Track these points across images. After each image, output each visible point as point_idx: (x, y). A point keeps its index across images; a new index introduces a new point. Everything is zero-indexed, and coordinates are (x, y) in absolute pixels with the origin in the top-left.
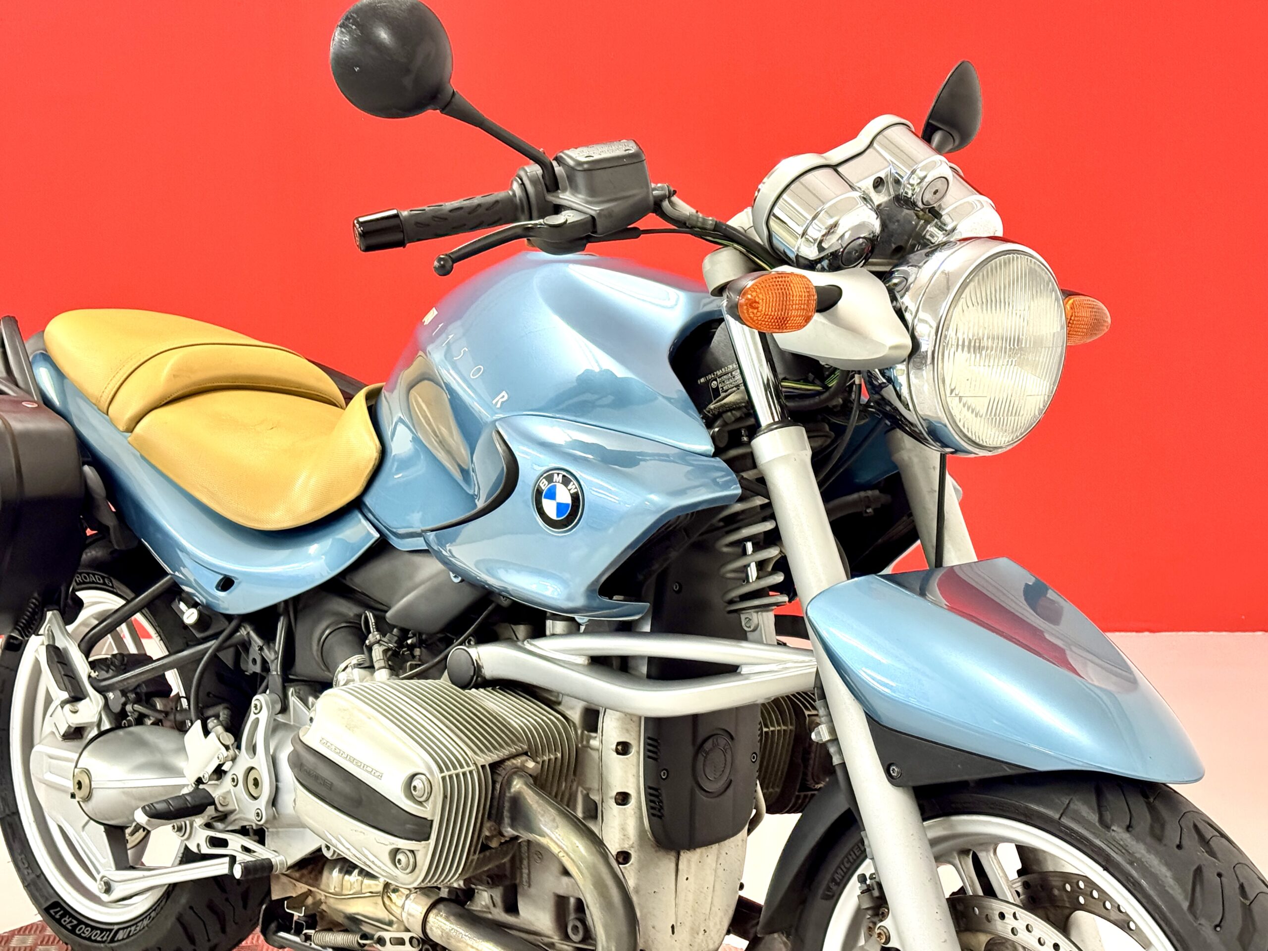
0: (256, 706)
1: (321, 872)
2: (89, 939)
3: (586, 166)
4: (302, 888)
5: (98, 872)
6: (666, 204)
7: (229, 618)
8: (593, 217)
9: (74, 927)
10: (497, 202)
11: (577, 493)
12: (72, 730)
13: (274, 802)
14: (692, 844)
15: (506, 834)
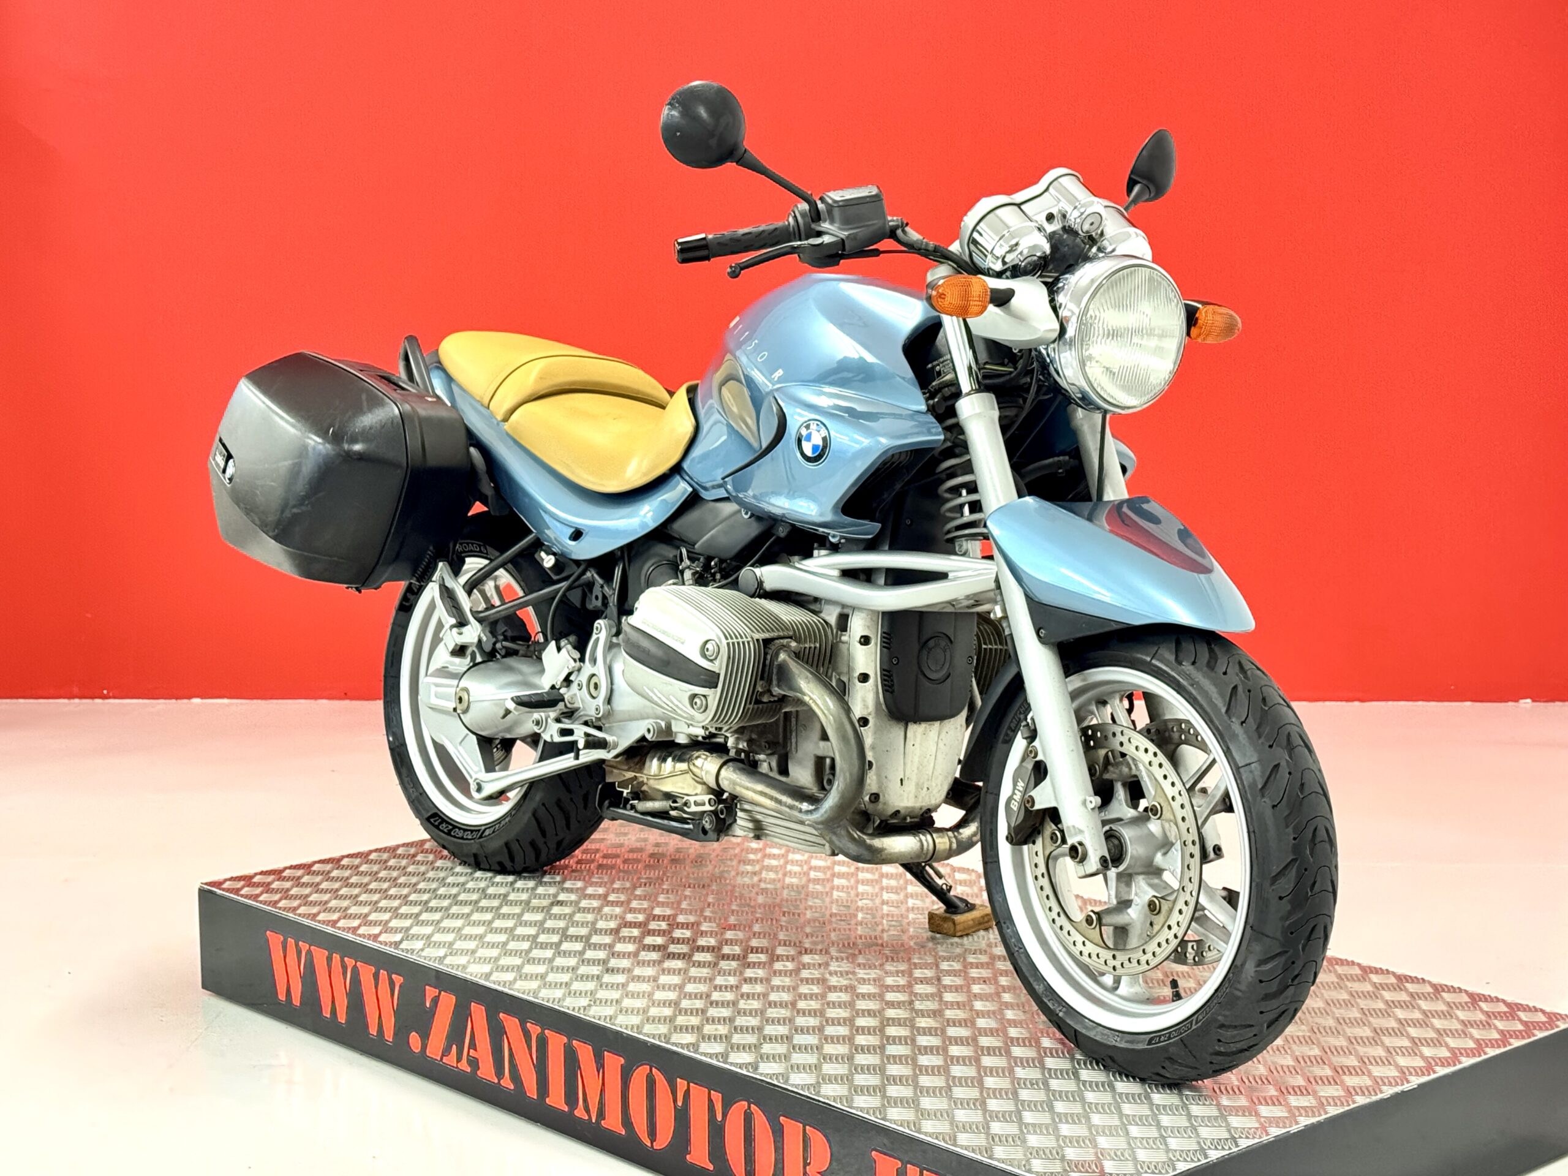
0: (597, 628)
1: (644, 764)
2: (462, 838)
3: (841, 204)
4: (630, 775)
5: (471, 777)
6: (899, 232)
7: (578, 563)
8: (843, 240)
9: (450, 831)
10: (776, 229)
11: (826, 437)
12: (458, 648)
13: (609, 700)
14: (918, 719)
15: (774, 693)
